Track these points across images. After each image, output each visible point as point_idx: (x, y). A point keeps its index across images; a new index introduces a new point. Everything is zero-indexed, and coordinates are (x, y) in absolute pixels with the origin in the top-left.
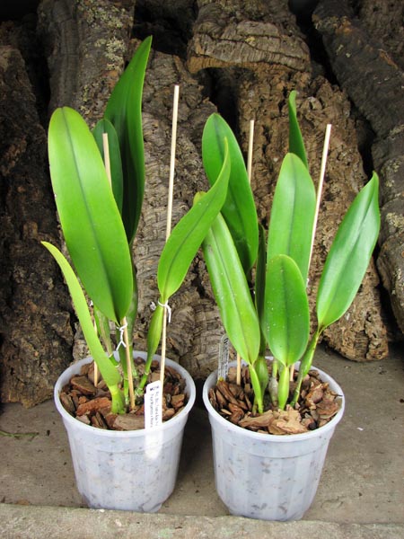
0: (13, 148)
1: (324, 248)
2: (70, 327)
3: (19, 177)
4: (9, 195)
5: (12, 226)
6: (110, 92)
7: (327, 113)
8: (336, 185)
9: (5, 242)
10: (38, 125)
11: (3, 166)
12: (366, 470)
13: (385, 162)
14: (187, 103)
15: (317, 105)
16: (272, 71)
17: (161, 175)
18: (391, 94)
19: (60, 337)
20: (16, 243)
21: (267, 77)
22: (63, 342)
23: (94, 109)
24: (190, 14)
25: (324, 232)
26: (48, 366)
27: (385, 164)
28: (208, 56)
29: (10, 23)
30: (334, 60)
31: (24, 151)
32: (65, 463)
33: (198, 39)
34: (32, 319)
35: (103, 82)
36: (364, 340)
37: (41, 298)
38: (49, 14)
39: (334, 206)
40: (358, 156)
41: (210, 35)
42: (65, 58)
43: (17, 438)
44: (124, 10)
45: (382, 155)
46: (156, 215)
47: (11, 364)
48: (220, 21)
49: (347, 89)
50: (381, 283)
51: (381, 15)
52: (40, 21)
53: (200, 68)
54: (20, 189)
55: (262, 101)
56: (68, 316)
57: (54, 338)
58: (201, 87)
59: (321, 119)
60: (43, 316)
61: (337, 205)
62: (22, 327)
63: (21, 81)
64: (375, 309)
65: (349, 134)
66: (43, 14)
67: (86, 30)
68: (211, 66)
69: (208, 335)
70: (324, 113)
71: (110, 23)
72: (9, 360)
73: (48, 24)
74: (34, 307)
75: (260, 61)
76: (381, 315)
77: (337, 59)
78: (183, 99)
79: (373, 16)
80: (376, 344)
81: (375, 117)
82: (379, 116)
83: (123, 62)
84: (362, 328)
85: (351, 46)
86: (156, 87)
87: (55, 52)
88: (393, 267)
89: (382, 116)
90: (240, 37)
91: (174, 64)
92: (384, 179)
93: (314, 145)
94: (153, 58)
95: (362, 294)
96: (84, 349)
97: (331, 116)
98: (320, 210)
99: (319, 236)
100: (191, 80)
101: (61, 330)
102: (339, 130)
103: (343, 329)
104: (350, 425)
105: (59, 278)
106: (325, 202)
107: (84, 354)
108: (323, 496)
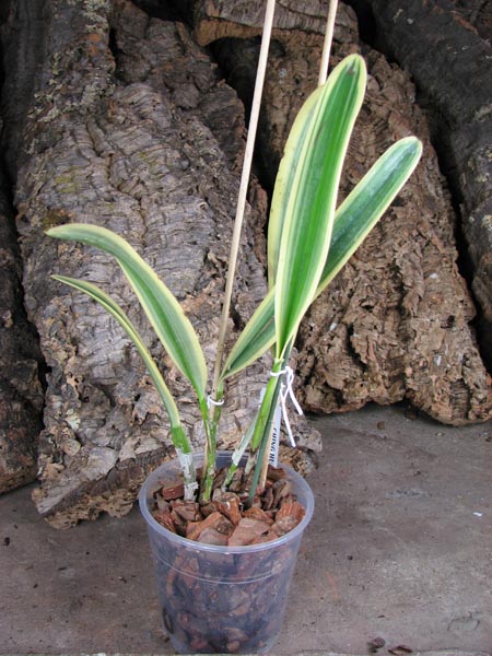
1: (397, 269)
2: (38, 382)
6: (90, 61)
7: (387, 95)
13: (473, 151)
14: (195, 84)
15: (373, 85)
16: (310, 44)
17: (168, 164)
18: (473, 66)
19: (23, 398)
21: (304, 51)
22: (27, 405)
23: (69, 83)
25: (396, 247)
27: (474, 154)
28: (224, 19)
30: (390, 31)
32: (36, 586)
35: (80, 50)
36: (463, 394)
39: (407, 213)
40: (431, 150)
42: (26, 24)
45: (467, 144)
46: (163, 215)
49: (410, 66)
50: (480, 312)
53: (213, 39)
55: (297, 82)
56: (35, 365)
57: (14, 399)
58: (214, 66)
59: (379, 101)
61: (410, 211)
64: (475, 350)
65: (418, 122)
68: (228, 34)
69: (249, 382)
70: (383, 95)
75: (294, 28)
76: (481, 356)
77: (395, 29)
78: (191, 79)
80: (481, 397)
81: (452, 98)
82: (458, 96)
83: (107, 25)
84: (459, 377)
85: (414, 9)
86: (153, 63)
89: (461, 97)
91: (177, 35)
92: (473, 174)
93: (372, 138)
94: (148, 26)
95: (454, 329)
96: (61, 407)
97: (393, 99)
98: (388, 219)
99: (389, 253)
100: (200, 55)
101: (24, 388)
102: (404, 116)
103: (434, 377)
104: (461, 509)
105: (20, 312)
106: (394, 208)
107: (63, 416)
108: (447, 611)
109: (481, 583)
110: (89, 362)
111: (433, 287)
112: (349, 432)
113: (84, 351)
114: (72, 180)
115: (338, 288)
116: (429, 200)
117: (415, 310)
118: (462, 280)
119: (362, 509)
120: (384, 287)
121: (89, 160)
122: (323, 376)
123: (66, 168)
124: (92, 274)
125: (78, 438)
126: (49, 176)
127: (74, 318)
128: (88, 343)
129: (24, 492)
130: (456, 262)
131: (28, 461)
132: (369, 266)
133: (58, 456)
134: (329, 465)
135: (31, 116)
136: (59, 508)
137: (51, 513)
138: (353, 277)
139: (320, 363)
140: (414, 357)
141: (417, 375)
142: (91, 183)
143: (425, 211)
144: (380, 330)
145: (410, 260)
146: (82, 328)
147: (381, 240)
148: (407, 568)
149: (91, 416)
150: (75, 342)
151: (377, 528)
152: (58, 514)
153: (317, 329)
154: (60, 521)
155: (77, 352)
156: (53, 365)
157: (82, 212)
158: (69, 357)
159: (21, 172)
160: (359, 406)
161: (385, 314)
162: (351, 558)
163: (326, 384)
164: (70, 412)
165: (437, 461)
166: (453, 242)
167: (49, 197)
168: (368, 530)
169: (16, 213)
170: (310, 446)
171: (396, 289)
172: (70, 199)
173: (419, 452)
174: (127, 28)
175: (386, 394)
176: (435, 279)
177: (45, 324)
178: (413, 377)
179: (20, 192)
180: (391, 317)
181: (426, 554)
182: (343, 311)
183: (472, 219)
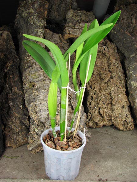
0: (8, 63)
1: (111, 94)
2: (28, 121)
3: (10, 72)
4: (7, 78)
5: (8, 88)
8: (114, 74)
9: (6, 93)
10: (16, 56)
11: (5, 69)
12: (130, 165)
13: (129, 65)
14: (64, 49)
15: (106, 49)
18: (130, 44)
19: (25, 125)
20: (10, 94)
22: (26, 126)
24: (64, 22)
25: (111, 89)
26: (21, 134)
27: (130, 66)
28: (71, 34)
29: (5, 26)
30: (111, 35)
31: (12, 64)
32: (28, 166)
33: (67, 29)
34: (16, 119)
36: (126, 123)
37: (18, 112)
38: (18, 22)
40: (120, 64)
41: (71, 27)
43: (11, 158)
44: (43, 20)
45: (128, 63)
47: (9, 133)
48: (74, 23)
49: (116, 43)
50: (130, 104)
51: (125, 21)
52: (15, 24)
53: (68, 38)
54: (11, 76)
56: (28, 117)
57: (23, 125)
58: (68, 44)
59: (108, 53)
60: (19, 118)
61: (114, 80)
62: (12, 121)
63: (10, 42)
64: (129, 113)
65: (117, 57)
66: (16, 22)
67: (31, 26)
68: (72, 37)
70: (109, 51)
71: (39, 24)
72: (8, 132)
73: (18, 25)
74: (16, 114)
76: (131, 115)
77: (112, 34)
79: (122, 21)
80: (130, 124)
81: (125, 52)
83: (43, 36)
84: (125, 120)
85: (116, 30)
87: (21, 34)
88: (134, 99)
89: (127, 52)
90: (81, 28)
91: (59, 37)
92: (129, 71)
93: (106, 61)
94: (53, 35)
95: (124, 108)
96: (34, 127)
97: (111, 52)
98: (109, 82)
99: (109, 90)
100: (65, 42)
101: (25, 122)
102: (114, 56)
103: (119, 120)
104: (123, 151)
105: (24, 105)
106: (111, 79)
107: (34, 129)
108: (117, 173)
109: (125, 167)
110: (40, 117)
111: (119, 98)
112: (99, 132)
113: (39, 115)
114: (35, 75)
115: (97, 98)
116: (119, 77)
117: (115, 104)
118: (126, 96)
119: (100, 150)
120: (108, 98)
121: (39, 70)
122: (93, 119)
123: (34, 72)
124: (40, 97)
125: (37, 134)
126: (30, 74)
127: (36, 107)
128: (39, 113)
129: (25, 145)
130: (125, 92)
131: (26, 139)
132: (104, 93)
133: (33, 138)
134: (94, 140)
135: (26, 59)
136: (33, 149)
137: (31, 150)
138: (101, 96)
139: (92, 116)
140: (114, 115)
141: (115, 119)
142: (40, 76)
143: (118, 80)
144: (107, 108)
145: (114, 92)
146: (38, 110)
147: (107, 87)
148: (109, 164)
149: (40, 129)
150: (36, 113)
151: (103, 155)
152: (33, 151)
153: (92, 108)
154: (33, 152)
155: (37, 115)
156: (31, 118)
157: (38, 83)
158: (35, 116)
159: (24, 73)
160: (102, 126)
161: (108, 105)
162: (97, 161)
163: (94, 121)
164: (35, 128)
165: (119, 139)
166: (125, 87)
167: (30, 79)
168: (101, 155)
169: (23, 82)
170: (88, 136)
171: (111, 98)
172: (35, 80)
173: (115, 137)
174: (48, 36)
175: (108, 123)
176: (120, 96)
177: (30, 109)
178: (114, 120)
179: (24, 78)
180: (110, 105)
181: (114, 161)
182: (98, 104)
183: (129, 82)
